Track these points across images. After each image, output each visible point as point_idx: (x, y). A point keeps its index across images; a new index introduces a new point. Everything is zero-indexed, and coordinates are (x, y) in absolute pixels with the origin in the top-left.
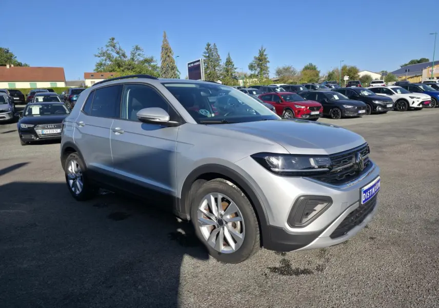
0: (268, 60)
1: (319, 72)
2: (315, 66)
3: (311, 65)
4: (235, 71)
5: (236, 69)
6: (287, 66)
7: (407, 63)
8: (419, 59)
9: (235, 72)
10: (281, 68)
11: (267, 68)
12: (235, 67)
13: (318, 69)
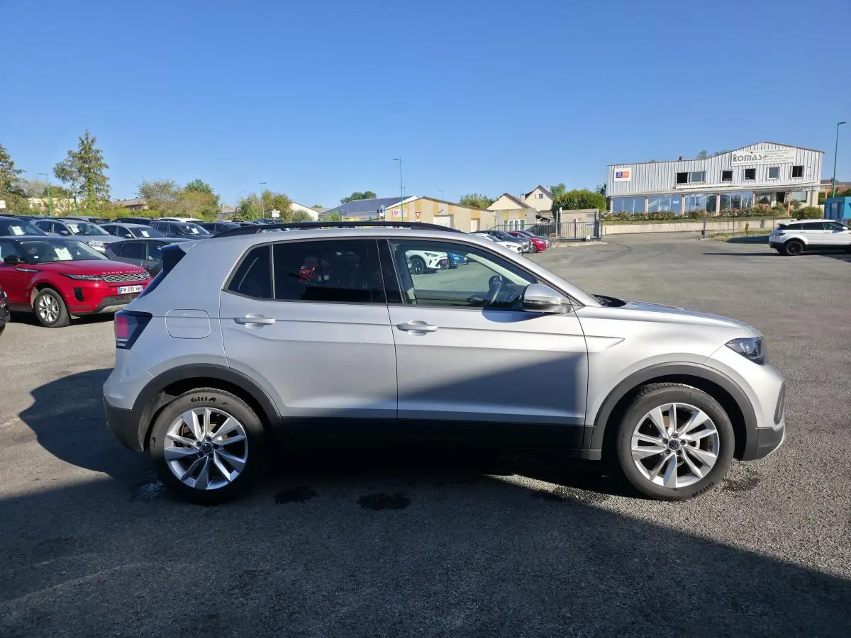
0: (103, 161)
1: (217, 198)
2: (207, 187)
3: (199, 182)
4: (18, 176)
5: (19, 172)
6: (165, 182)
7: (349, 196)
8: (363, 192)
9: (16, 180)
10: (152, 185)
11: (104, 179)
12: (15, 167)
13: (215, 193)
